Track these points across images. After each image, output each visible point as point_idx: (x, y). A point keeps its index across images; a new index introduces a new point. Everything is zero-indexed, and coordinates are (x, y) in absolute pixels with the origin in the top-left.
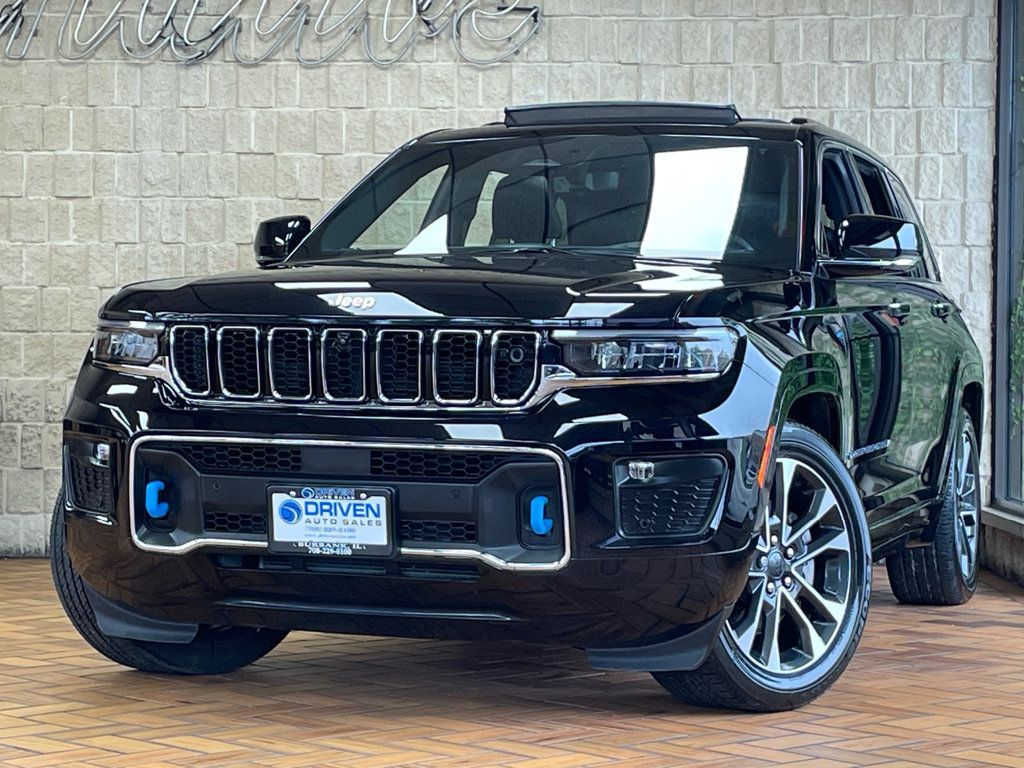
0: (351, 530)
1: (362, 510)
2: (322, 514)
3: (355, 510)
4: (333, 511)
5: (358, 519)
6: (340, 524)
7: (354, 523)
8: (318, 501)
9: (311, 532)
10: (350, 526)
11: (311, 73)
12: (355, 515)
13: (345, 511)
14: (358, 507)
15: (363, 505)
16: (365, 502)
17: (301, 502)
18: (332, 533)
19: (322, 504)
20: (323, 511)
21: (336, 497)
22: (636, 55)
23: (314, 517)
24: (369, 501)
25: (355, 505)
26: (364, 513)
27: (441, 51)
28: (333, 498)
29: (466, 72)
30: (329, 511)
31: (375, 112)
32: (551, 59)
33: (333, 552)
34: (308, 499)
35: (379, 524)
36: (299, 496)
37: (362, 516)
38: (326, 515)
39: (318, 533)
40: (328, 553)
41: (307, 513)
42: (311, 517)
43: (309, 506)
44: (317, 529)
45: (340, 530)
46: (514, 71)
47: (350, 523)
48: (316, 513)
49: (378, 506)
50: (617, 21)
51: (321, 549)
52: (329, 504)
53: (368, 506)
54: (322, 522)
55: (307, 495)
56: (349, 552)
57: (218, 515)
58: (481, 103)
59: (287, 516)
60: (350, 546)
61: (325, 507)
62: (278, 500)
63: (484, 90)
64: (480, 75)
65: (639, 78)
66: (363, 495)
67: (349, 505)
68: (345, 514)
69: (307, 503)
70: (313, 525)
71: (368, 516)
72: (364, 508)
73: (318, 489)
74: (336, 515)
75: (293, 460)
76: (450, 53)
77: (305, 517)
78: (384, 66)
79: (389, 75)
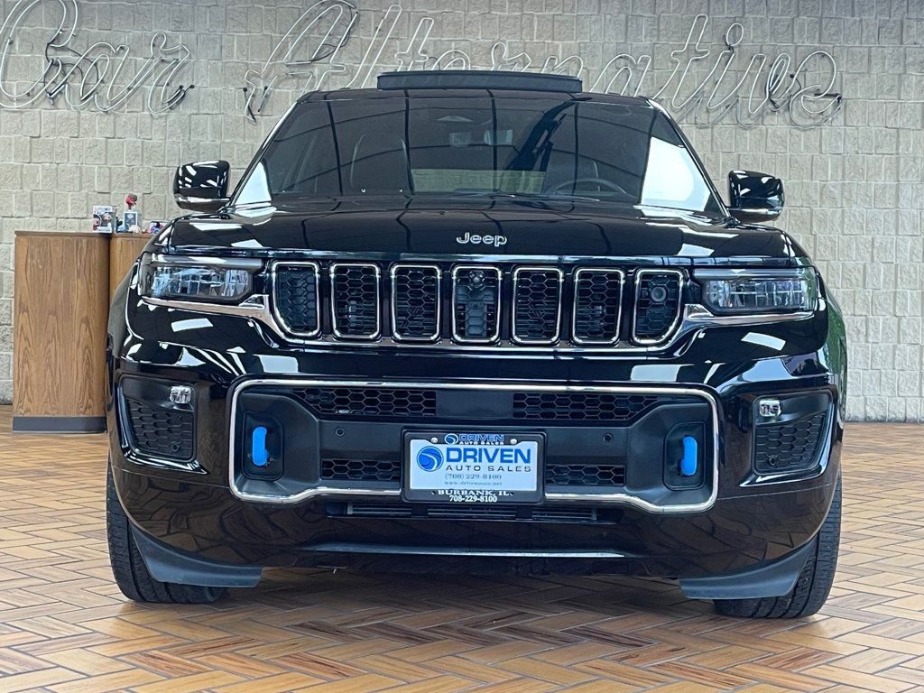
0: (497, 477)
1: (511, 456)
2: (465, 461)
3: (502, 456)
4: (477, 457)
5: (505, 465)
6: (484, 471)
7: (501, 469)
8: (461, 447)
9: (452, 480)
10: (496, 472)
11: (702, 131)
12: (502, 461)
13: (491, 457)
14: (505, 453)
15: (511, 450)
16: (514, 447)
17: (442, 448)
18: (475, 480)
19: (466, 450)
20: (466, 457)
21: (483, 443)
22: (896, 123)
23: (455, 463)
24: (518, 446)
25: (503, 451)
26: (513, 459)
27: (780, 119)
28: (479, 444)
29: (796, 132)
30: (473, 457)
31: (739, 155)
32: (845, 125)
33: (476, 499)
34: (452, 445)
35: (528, 470)
36: (441, 442)
37: (511, 461)
38: (470, 461)
39: (459, 480)
40: (471, 500)
41: (449, 460)
42: (453, 465)
43: (451, 452)
44: (459, 476)
45: (485, 476)
46: (823, 131)
47: (496, 469)
48: (458, 460)
49: (529, 451)
50: (885, 103)
51: (463, 496)
52: (474, 450)
53: (518, 451)
54: (465, 468)
55: (451, 441)
56: (494, 499)
57: (336, 462)
58: (802, 149)
59: (426, 464)
60: (496, 493)
61: (469, 453)
62: (416, 446)
63: (805, 142)
64: (803, 134)
65: (898, 136)
66: (514, 441)
67: (497, 450)
68: (491, 460)
69: (449, 450)
70: (455, 472)
71: (516, 461)
72: (513, 453)
73: (464, 435)
74: (480, 461)
75: (426, 403)
76: (785, 120)
77: (445, 464)
78: (747, 127)
79: (748, 132)
